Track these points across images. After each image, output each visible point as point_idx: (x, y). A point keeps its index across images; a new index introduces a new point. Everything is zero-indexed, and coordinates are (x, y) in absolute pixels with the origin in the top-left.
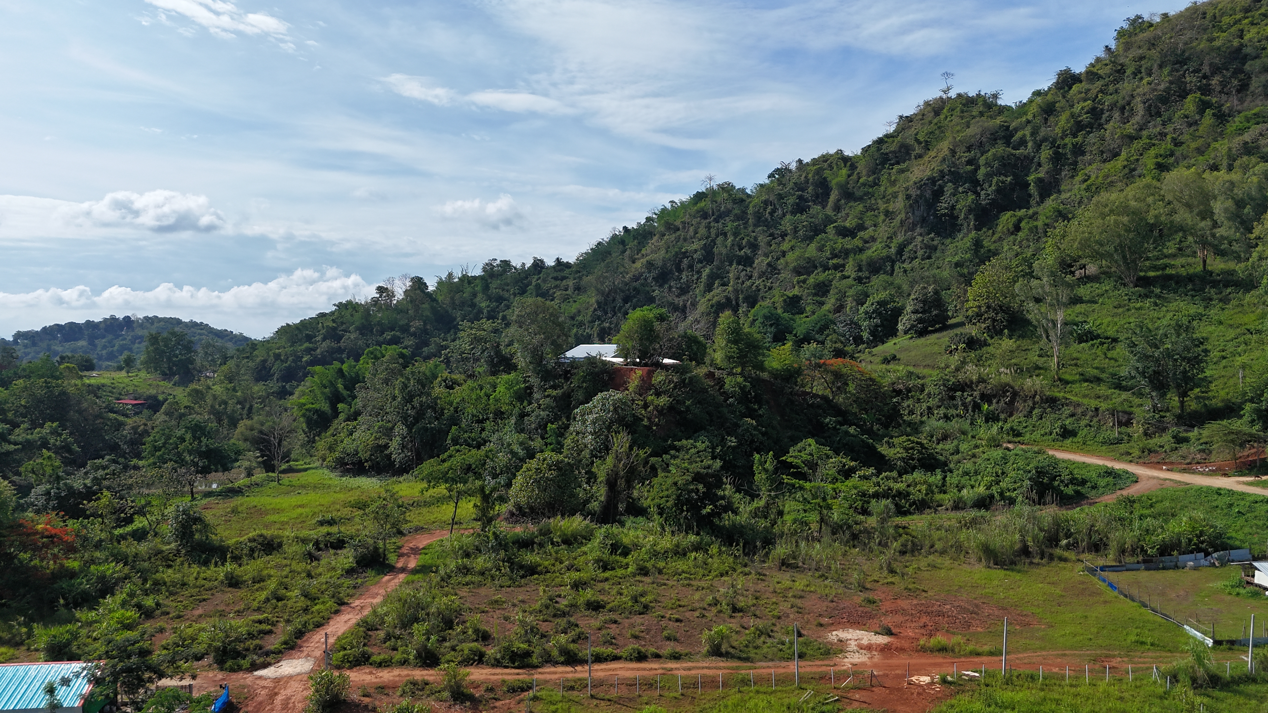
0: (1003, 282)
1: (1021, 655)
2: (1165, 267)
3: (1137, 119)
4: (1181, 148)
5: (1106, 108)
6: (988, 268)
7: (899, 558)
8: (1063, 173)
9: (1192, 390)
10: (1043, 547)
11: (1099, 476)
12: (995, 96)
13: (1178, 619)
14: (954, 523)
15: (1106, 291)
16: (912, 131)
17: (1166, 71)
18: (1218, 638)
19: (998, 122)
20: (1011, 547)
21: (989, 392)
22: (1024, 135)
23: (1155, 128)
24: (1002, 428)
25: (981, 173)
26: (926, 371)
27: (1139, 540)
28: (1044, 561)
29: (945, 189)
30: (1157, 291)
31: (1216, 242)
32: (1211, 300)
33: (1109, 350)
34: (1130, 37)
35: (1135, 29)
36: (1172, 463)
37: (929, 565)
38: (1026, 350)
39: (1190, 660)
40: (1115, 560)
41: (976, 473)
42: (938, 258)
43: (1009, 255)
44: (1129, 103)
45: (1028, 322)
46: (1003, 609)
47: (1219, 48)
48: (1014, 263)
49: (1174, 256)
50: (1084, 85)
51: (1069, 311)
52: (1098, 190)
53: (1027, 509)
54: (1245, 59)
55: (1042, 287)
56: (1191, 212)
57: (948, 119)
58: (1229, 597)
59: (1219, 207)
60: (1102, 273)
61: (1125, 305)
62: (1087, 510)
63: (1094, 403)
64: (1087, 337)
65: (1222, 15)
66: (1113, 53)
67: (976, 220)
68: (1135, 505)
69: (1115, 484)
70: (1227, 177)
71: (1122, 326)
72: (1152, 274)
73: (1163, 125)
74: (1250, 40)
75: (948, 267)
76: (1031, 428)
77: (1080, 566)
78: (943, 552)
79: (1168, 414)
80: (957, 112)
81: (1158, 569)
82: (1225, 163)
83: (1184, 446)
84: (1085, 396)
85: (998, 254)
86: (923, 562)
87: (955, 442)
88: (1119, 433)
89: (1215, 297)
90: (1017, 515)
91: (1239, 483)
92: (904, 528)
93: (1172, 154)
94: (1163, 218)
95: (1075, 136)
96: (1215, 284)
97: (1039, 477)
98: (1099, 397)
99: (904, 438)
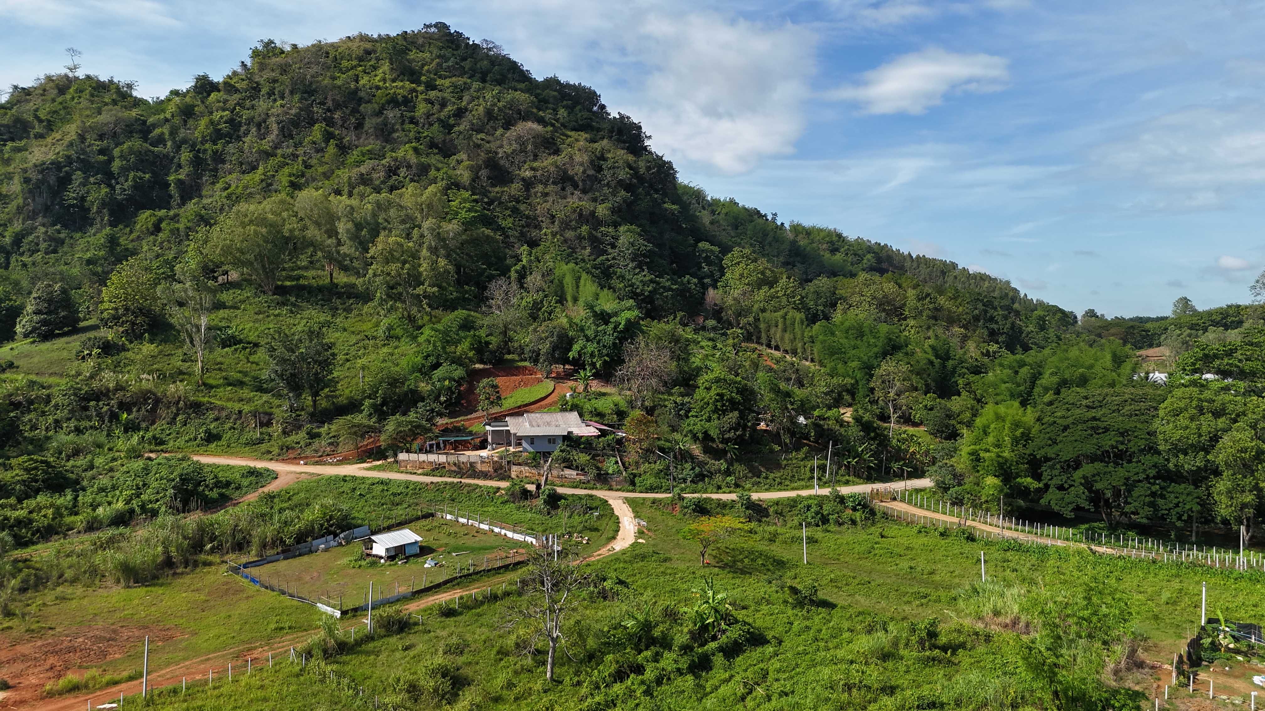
0: (142, 284)
1: (163, 672)
2: (299, 278)
3: (272, 137)
4: (310, 171)
5: (244, 121)
6: (125, 268)
7: (19, 597)
8: (204, 179)
9: (322, 389)
10: (188, 554)
11: (243, 476)
12: (130, 86)
13: (312, 599)
14: (88, 546)
15: (248, 297)
16: (31, 106)
17: (297, 97)
18: (344, 609)
19: (134, 114)
20: (154, 561)
21: (128, 400)
22: (163, 133)
23: (287, 149)
24: (143, 437)
25: (116, 165)
26: (52, 380)
27: (279, 533)
28: (188, 570)
29: (74, 177)
30: (293, 299)
31: (340, 259)
32: (337, 309)
33: (250, 354)
34: (264, 58)
35: (268, 51)
36: (306, 457)
37: (57, 598)
38: (168, 355)
39: (322, 633)
40: (257, 555)
41: (114, 488)
42: (66, 253)
43: (150, 255)
44: (265, 122)
45: (171, 327)
46: (145, 627)
47: (339, 87)
48: (155, 264)
49: (306, 268)
50: (222, 95)
51: (213, 316)
52: (238, 199)
53: (170, 519)
54: (360, 101)
55: (185, 291)
56: (320, 230)
57: (76, 101)
58: (353, 570)
59: (342, 227)
60: (243, 280)
61: (265, 312)
62: (231, 511)
63: (237, 406)
64: (230, 342)
65: (342, 59)
66: (249, 69)
67: (111, 215)
68: (276, 500)
69: (257, 483)
70: (348, 202)
71: (263, 331)
72: (288, 283)
73: (295, 147)
74: (364, 86)
75: (78, 264)
76: (174, 435)
77: (224, 567)
78: (74, 581)
79: (303, 413)
80: (86, 94)
81: (294, 557)
82: (346, 189)
83: (317, 441)
84: (229, 400)
85: (137, 254)
86: (49, 596)
87: (89, 457)
88: (261, 433)
89: (340, 307)
90: (160, 527)
91: (360, 469)
92: (26, 560)
93: (303, 175)
94: (296, 233)
95: (215, 143)
96: (340, 295)
97: (183, 484)
98: (242, 400)
99: (25, 457)
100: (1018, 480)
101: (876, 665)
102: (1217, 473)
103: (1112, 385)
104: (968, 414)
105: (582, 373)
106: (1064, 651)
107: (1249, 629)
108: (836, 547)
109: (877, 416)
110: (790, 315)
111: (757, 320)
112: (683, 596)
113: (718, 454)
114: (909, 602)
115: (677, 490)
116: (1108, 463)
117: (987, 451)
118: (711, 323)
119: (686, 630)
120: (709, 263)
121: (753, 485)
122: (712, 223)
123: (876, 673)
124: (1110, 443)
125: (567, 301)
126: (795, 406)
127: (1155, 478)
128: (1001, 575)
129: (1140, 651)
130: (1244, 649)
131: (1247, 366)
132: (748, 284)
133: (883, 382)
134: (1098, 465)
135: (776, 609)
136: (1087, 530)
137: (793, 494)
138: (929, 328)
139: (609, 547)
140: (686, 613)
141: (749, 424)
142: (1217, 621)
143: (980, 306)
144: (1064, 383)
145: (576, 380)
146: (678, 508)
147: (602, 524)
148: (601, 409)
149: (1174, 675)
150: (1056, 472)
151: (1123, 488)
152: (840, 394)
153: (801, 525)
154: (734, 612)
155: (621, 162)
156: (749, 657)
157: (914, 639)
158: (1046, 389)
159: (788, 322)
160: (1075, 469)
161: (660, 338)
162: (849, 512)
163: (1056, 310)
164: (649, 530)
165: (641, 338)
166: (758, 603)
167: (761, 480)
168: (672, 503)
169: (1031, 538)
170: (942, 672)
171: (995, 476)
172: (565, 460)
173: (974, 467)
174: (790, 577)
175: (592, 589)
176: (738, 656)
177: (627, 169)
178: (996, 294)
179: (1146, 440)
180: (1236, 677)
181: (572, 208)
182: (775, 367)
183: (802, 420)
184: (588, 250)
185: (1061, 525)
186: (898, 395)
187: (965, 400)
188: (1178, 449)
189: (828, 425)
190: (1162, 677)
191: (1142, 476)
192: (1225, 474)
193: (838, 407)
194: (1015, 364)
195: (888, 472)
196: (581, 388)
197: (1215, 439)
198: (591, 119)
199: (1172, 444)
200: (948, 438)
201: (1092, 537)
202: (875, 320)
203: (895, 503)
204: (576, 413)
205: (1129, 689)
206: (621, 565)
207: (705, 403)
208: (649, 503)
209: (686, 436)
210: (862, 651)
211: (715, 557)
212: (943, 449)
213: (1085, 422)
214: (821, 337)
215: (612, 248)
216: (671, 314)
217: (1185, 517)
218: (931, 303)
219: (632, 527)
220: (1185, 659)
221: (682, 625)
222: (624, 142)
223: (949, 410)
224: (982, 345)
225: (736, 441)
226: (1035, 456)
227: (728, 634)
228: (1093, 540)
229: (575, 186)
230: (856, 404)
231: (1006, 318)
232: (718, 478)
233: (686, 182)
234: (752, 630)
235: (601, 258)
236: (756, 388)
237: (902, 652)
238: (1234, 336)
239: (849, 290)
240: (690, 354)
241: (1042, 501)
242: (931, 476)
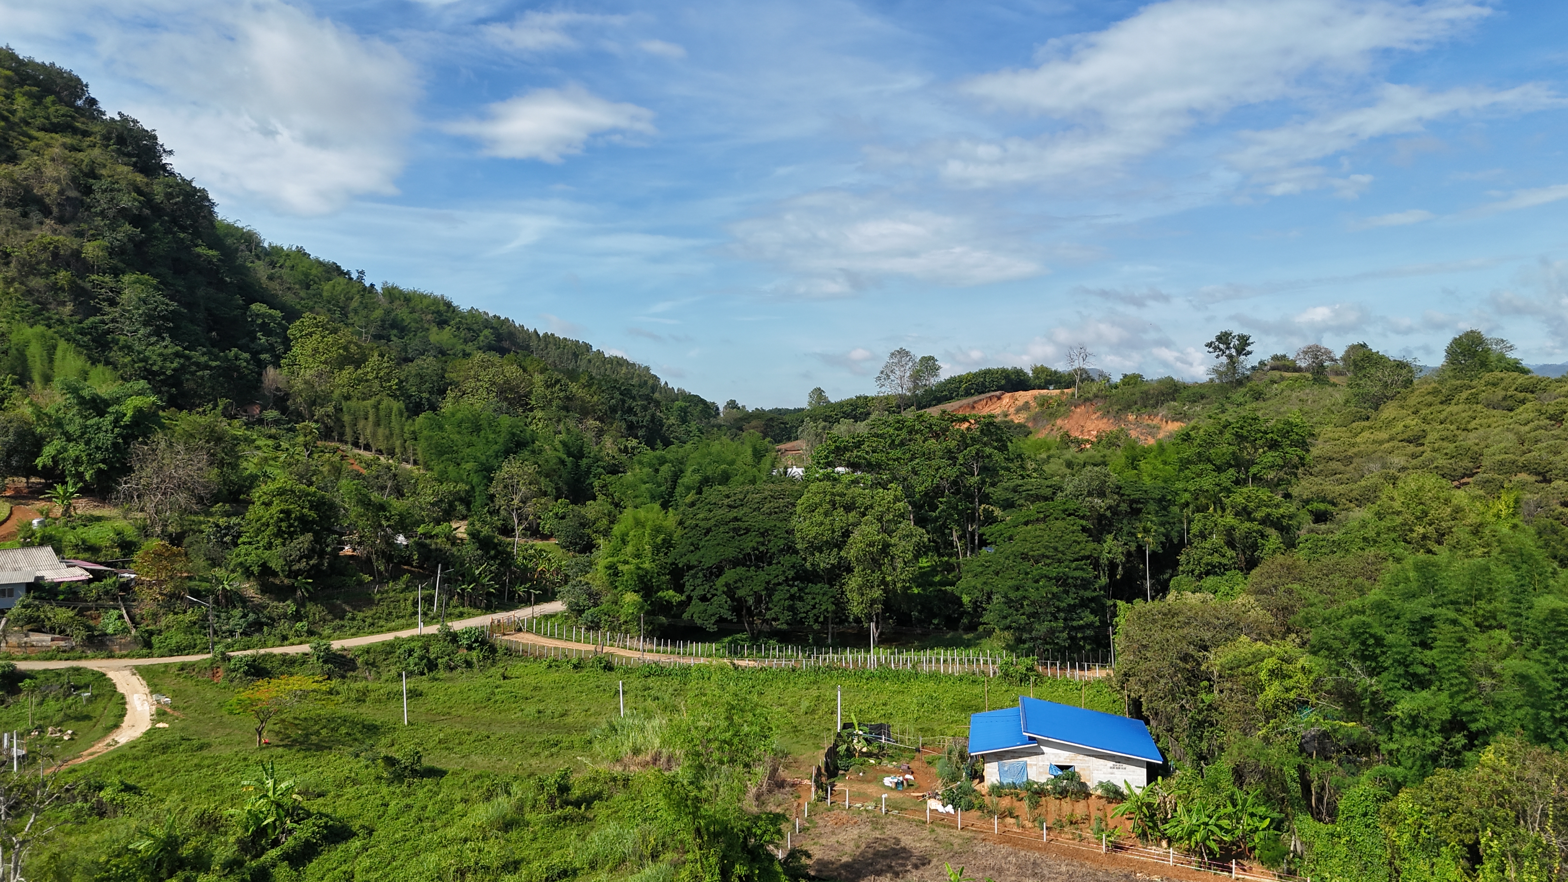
100: (660, 594)
101: (497, 838)
102: (849, 570)
103: (753, 482)
104: (605, 521)
105: (60, 489)
106: (707, 783)
107: (879, 729)
108: (446, 698)
109: (499, 529)
110: (384, 404)
111: (339, 410)
112: (227, 794)
113: (282, 593)
114: (537, 754)
115: (219, 648)
116: (749, 567)
117: (626, 562)
118: (272, 414)
119: (232, 839)
120: (268, 333)
121: (334, 630)
122: (271, 278)
123: (496, 849)
124: (751, 544)
125: (32, 381)
126: (392, 523)
127: (794, 579)
128: (641, 706)
129: (781, 768)
130: (876, 751)
131: (874, 458)
132: (325, 362)
133: (505, 487)
134: (741, 570)
135: (364, 789)
136: (730, 643)
137: (389, 637)
138: (559, 421)
139: (109, 740)
140: (232, 816)
141: (329, 549)
142: (851, 725)
143: (617, 395)
144: (706, 481)
145: (49, 499)
146: (221, 672)
147: (98, 708)
148: (93, 541)
149: (813, 789)
150: (699, 581)
151: (764, 593)
152: (451, 504)
153: (400, 675)
154: (305, 804)
155: (123, 184)
156: (327, 860)
157: (543, 798)
158: (688, 489)
159: (382, 413)
160: (718, 577)
161: (192, 436)
162: (463, 652)
163: (698, 400)
164: (175, 708)
165: (160, 435)
166: (341, 786)
167: (345, 623)
168: (212, 667)
169: (674, 658)
170: (575, 832)
171: (635, 591)
172: (30, 620)
173: (612, 583)
174: (385, 746)
175: (79, 804)
176: (310, 861)
177: (134, 194)
178: (634, 381)
179: (785, 539)
180: (869, 782)
181: (40, 243)
182: (365, 472)
183: (401, 539)
184: (69, 308)
185: (703, 641)
186: (524, 502)
187: (601, 505)
188: (815, 547)
189: (436, 544)
190: (802, 794)
191: (781, 578)
192: (856, 570)
193: (449, 521)
194: (655, 461)
195: (511, 598)
196: (58, 510)
197: (846, 534)
198: (73, 117)
199: (809, 542)
200: (583, 551)
201: (735, 651)
202: (495, 411)
203: (521, 635)
204: (50, 549)
205: (770, 813)
206: (129, 764)
207: (263, 525)
208: (174, 670)
209: (233, 571)
210: (479, 823)
211: (278, 733)
212: (577, 564)
213: (727, 523)
214: (425, 432)
215: (111, 305)
216: (209, 402)
217: (821, 619)
218: (561, 390)
219: (146, 707)
220: (823, 771)
221: (226, 833)
222: (129, 155)
223: (584, 517)
224: (619, 440)
225: (310, 573)
226: (677, 565)
227: (296, 834)
228: (736, 653)
229: (46, 212)
230: (472, 516)
231: (645, 408)
232: (283, 626)
233: (230, 220)
234: (331, 823)
235: (91, 319)
236: (337, 501)
237: (528, 817)
238: (862, 428)
239: (462, 373)
240: (239, 457)
241: (685, 616)
242: (562, 598)
